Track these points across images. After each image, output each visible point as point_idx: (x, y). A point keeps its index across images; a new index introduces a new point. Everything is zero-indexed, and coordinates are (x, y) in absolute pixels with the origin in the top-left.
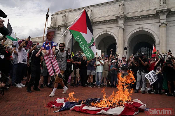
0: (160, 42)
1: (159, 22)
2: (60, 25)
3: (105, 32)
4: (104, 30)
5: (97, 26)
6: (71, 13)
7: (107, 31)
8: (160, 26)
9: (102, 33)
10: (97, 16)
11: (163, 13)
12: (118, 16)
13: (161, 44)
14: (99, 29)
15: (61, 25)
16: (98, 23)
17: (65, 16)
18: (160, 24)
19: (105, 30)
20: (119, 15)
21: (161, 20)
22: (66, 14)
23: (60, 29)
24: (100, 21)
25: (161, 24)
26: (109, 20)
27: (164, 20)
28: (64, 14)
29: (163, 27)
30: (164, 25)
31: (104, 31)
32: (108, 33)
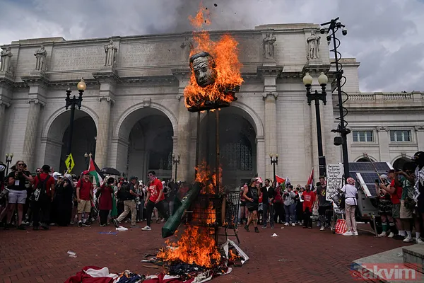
0: (266, 132)
1: (263, 92)
2: (27, 77)
3: (147, 105)
4: (146, 100)
5: (129, 87)
6: (62, 50)
7: (153, 101)
8: (264, 99)
9: (141, 106)
10: (129, 64)
11: (270, 73)
12: (179, 70)
13: (266, 137)
14: (134, 97)
15: (31, 77)
16: (131, 82)
17: (44, 54)
18: (265, 94)
19: (147, 98)
20: (181, 68)
21: (266, 88)
22: (48, 49)
23: (28, 87)
24: (136, 78)
25: (267, 95)
26: (158, 77)
27: (272, 88)
28: (40, 50)
29: (271, 101)
30: (272, 98)
31: (144, 103)
32: (153, 106)
